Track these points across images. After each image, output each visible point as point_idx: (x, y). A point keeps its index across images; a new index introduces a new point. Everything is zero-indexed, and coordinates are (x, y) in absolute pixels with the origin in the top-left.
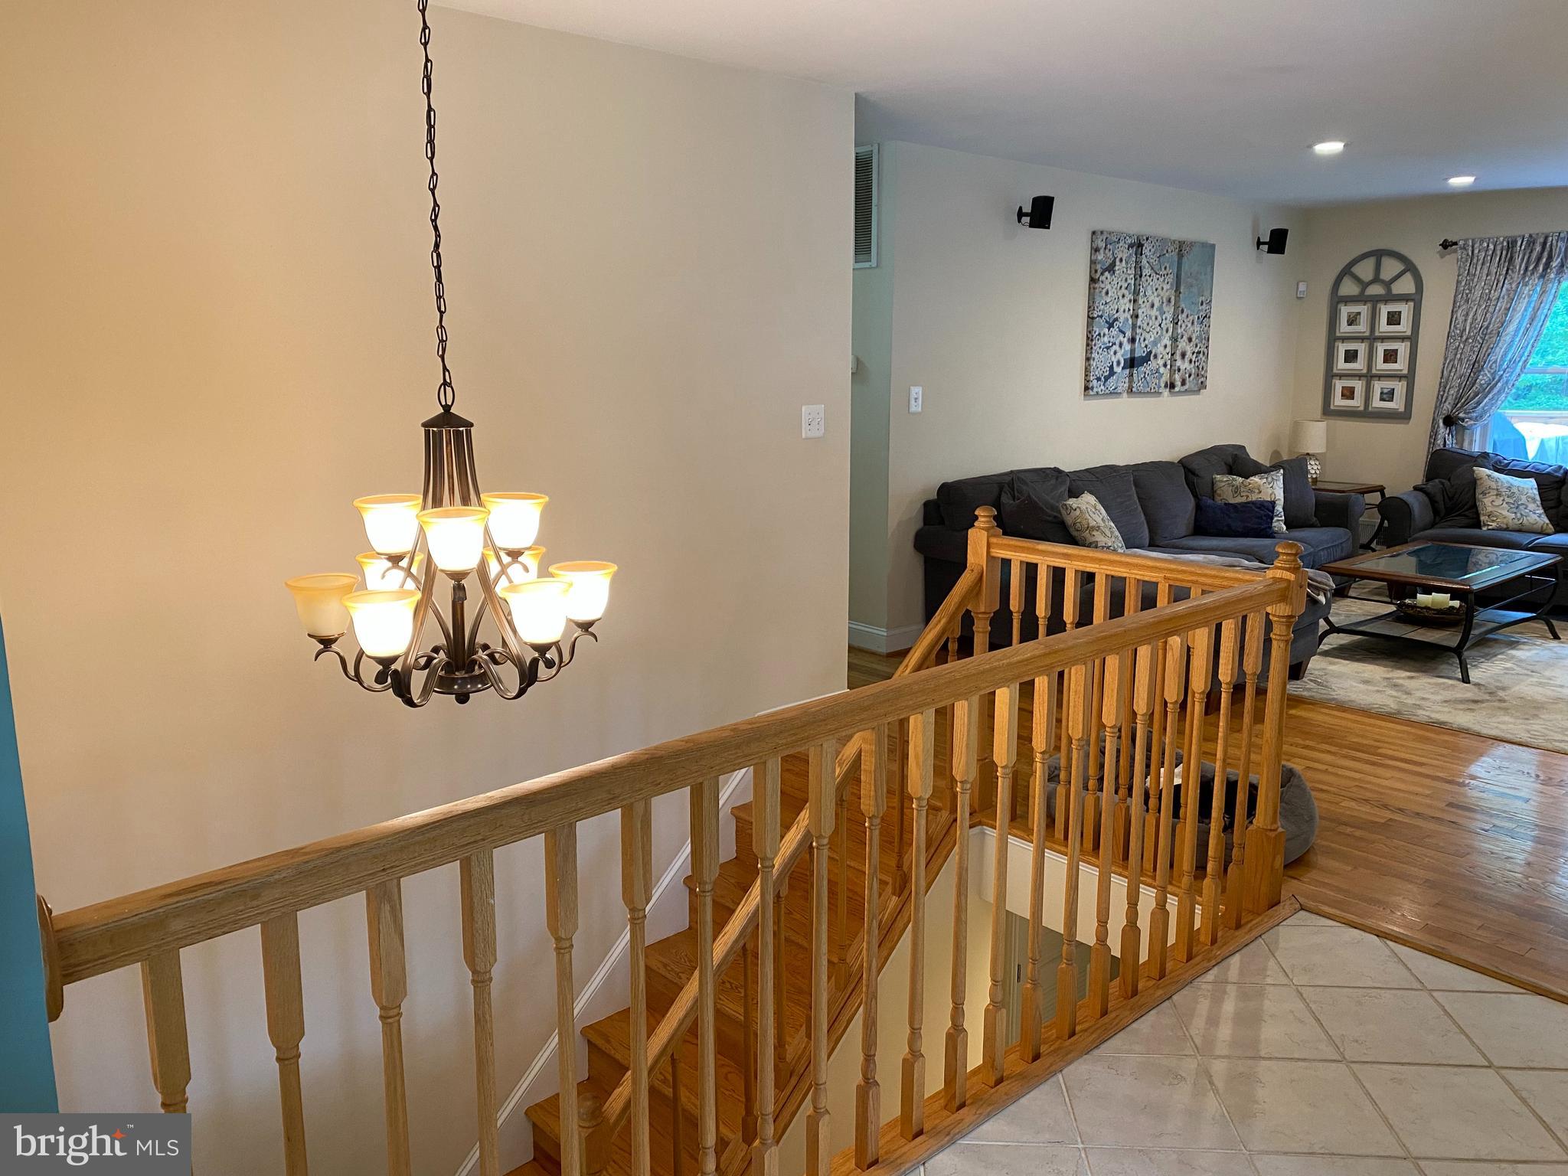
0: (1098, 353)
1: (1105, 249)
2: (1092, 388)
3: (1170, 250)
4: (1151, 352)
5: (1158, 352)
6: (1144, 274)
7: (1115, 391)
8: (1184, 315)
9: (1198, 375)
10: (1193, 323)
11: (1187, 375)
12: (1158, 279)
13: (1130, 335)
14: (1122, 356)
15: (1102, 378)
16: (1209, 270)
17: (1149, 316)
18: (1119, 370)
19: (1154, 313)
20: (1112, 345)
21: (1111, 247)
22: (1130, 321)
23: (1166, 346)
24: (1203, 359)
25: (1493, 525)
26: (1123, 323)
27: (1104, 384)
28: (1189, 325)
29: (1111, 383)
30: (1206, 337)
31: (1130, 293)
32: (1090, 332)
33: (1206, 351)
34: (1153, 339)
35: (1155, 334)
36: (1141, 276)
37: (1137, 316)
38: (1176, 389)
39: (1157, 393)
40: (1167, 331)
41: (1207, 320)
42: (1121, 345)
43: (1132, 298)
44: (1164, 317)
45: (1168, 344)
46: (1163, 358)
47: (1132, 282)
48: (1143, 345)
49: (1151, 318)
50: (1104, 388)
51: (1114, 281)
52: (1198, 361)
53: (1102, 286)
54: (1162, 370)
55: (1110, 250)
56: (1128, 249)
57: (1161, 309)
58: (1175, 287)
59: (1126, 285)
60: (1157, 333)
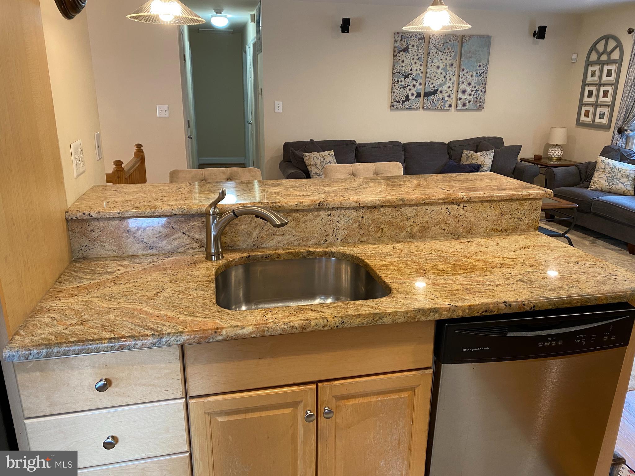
0: (397, 90)
1: (401, 41)
2: (393, 106)
3: (452, 40)
4: (437, 90)
5: (443, 90)
6: (431, 52)
7: (411, 107)
8: (465, 72)
9: (476, 102)
10: (472, 76)
11: (467, 102)
12: (442, 54)
13: (421, 81)
14: (415, 91)
15: (401, 101)
16: (486, 49)
17: (436, 72)
18: (413, 98)
19: (439, 71)
20: (407, 86)
21: (405, 40)
22: (421, 75)
23: (449, 87)
24: (481, 93)
25: (594, 187)
26: (416, 76)
27: (402, 104)
28: (469, 77)
29: (407, 104)
30: (484, 83)
31: (420, 62)
32: (392, 80)
33: (483, 90)
34: (439, 83)
35: (441, 81)
36: (429, 53)
37: (427, 73)
38: (458, 108)
39: (444, 109)
40: (450, 80)
41: (485, 74)
42: (414, 86)
43: (423, 64)
44: (448, 73)
45: (451, 86)
46: (447, 93)
47: (422, 56)
48: (431, 86)
49: (437, 73)
50: (401, 106)
51: (408, 56)
52: (476, 95)
53: (399, 58)
54: (446, 99)
55: (405, 41)
56: (419, 40)
57: (445, 69)
58: (458, 58)
59: (417, 58)
60: (442, 81)
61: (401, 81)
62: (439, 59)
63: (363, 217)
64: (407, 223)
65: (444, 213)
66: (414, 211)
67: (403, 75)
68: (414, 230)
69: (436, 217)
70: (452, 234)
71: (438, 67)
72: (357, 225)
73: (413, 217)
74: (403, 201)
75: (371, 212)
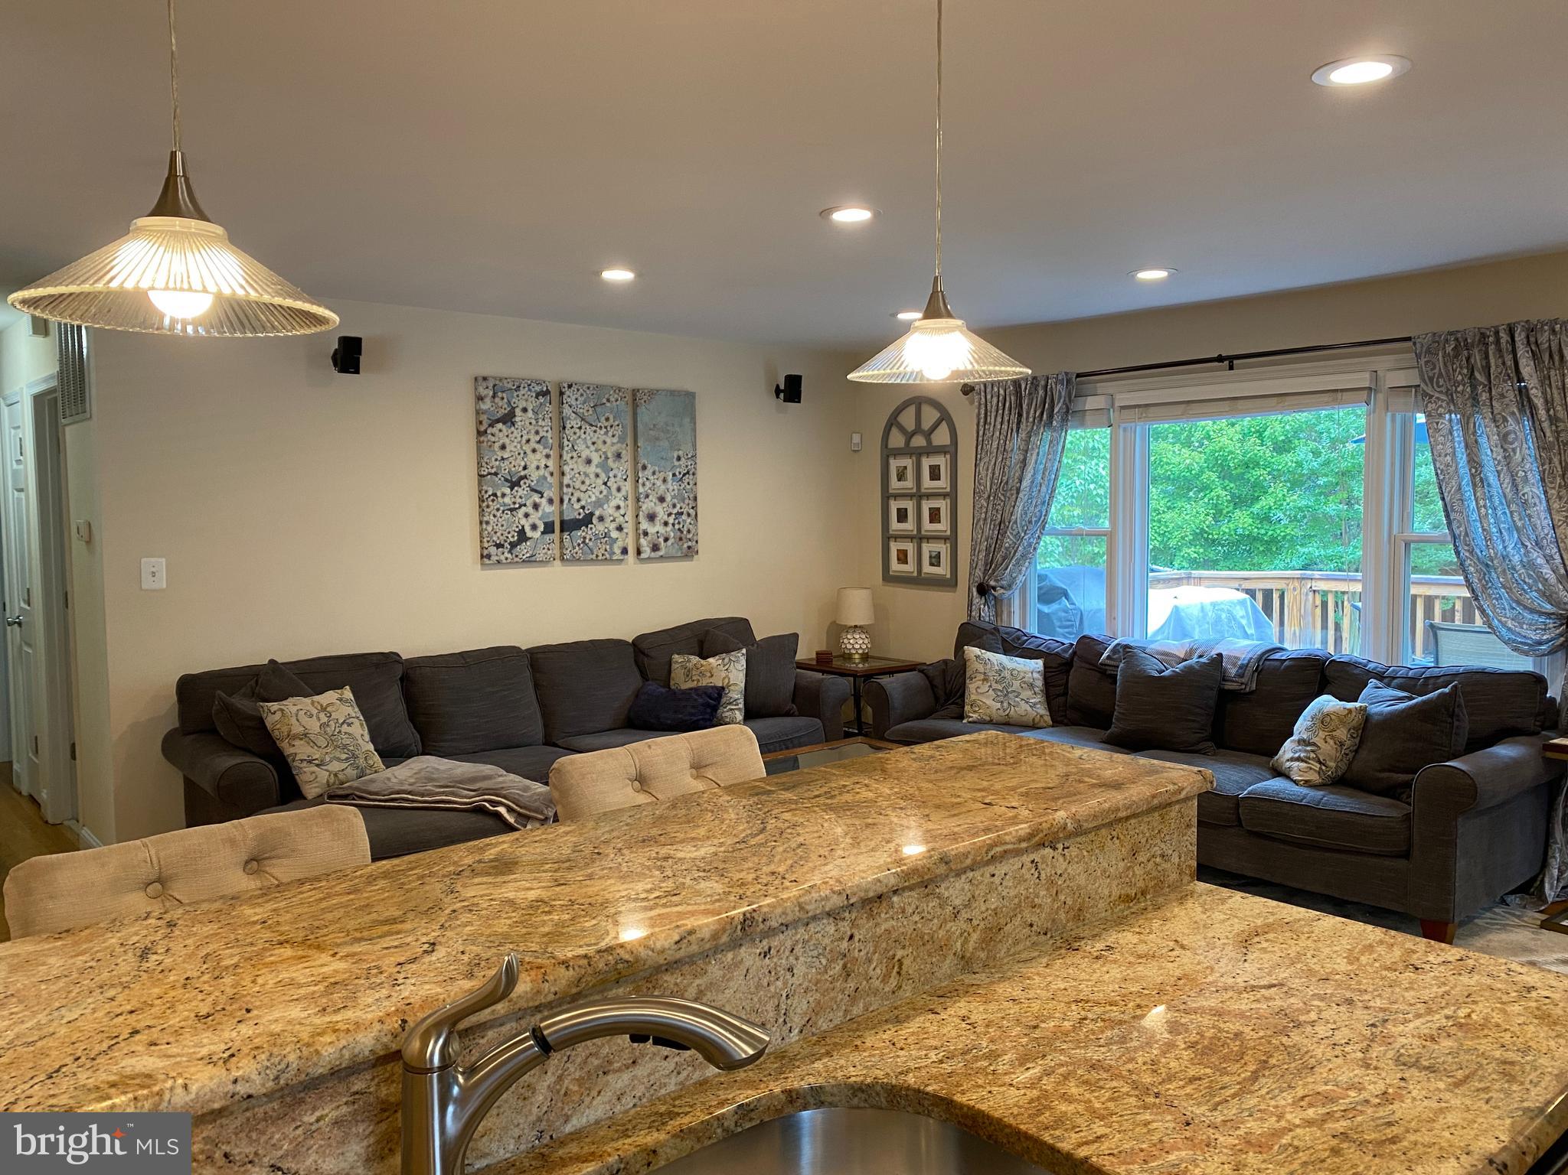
0: (495, 516)
1: (494, 397)
2: (489, 556)
3: (612, 399)
4: (592, 514)
5: (605, 514)
6: (568, 426)
7: (533, 559)
8: (648, 472)
9: (681, 539)
10: (664, 481)
11: (661, 540)
12: (595, 432)
13: (551, 495)
14: (540, 519)
15: (506, 545)
16: (687, 420)
17: (585, 473)
18: (537, 535)
19: (592, 469)
20: (520, 507)
21: (505, 395)
22: (549, 479)
23: (618, 507)
24: (689, 521)
25: (975, 716)
26: (538, 481)
27: (510, 552)
28: (659, 483)
29: (524, 550)
30: (691, 496)
31: (545, 448)
32: (480, 492)
33: (692, 512)
34: (593, 499)
35: (598, 494)
36: (564, 428)
37: (563, 474)
38: (643, 556)
39: (611, 560)
40: (619, 490)
41: (691, 477)
42: (536, 506)
43: (551, 453)
44: (611, 474)
45: (622, 504)
46: (614, 520)
47: (549, 435)
48: (577, 506)
49: (586, 475)
50: (509, 556)
51: (515, 434)
52: (679, 523)
53: (493, 439)
54: (614, 534)
55: (503, 398)
56: (537, 397)
57: (603, 465)
58: (629, 440)
59: (538, 438)
60: (601, 492)
61: (504, 495)
62: (589, 443)
63: (851, 937)
64: (955, 927)
65: (1028, 876)
66: (967, 887)
67: (506, 480)
68: (971, 945)
69: (1013, 893)
70: (1046, 934)
71: (589, 462)
72: (838, 967)
73: (965, 906)
74: (946, 863)
75: (871, 916)
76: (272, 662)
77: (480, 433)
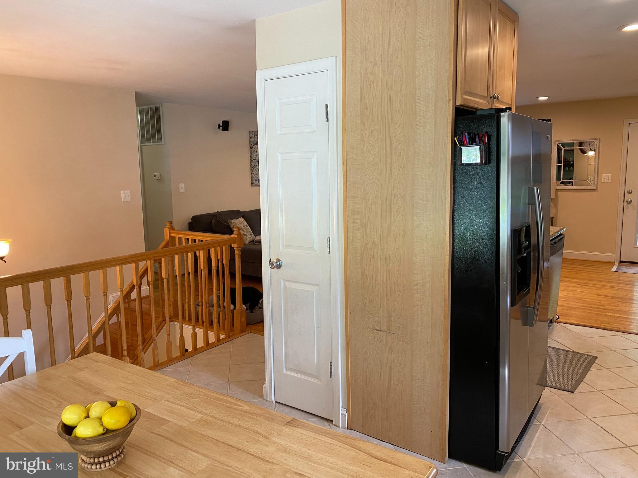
1: (254, 137)
2: (254, 183)
32: (251, 165)
53: (254, 149)
61: (257, 166)
76: (217, 211)
77: (251, 148)
